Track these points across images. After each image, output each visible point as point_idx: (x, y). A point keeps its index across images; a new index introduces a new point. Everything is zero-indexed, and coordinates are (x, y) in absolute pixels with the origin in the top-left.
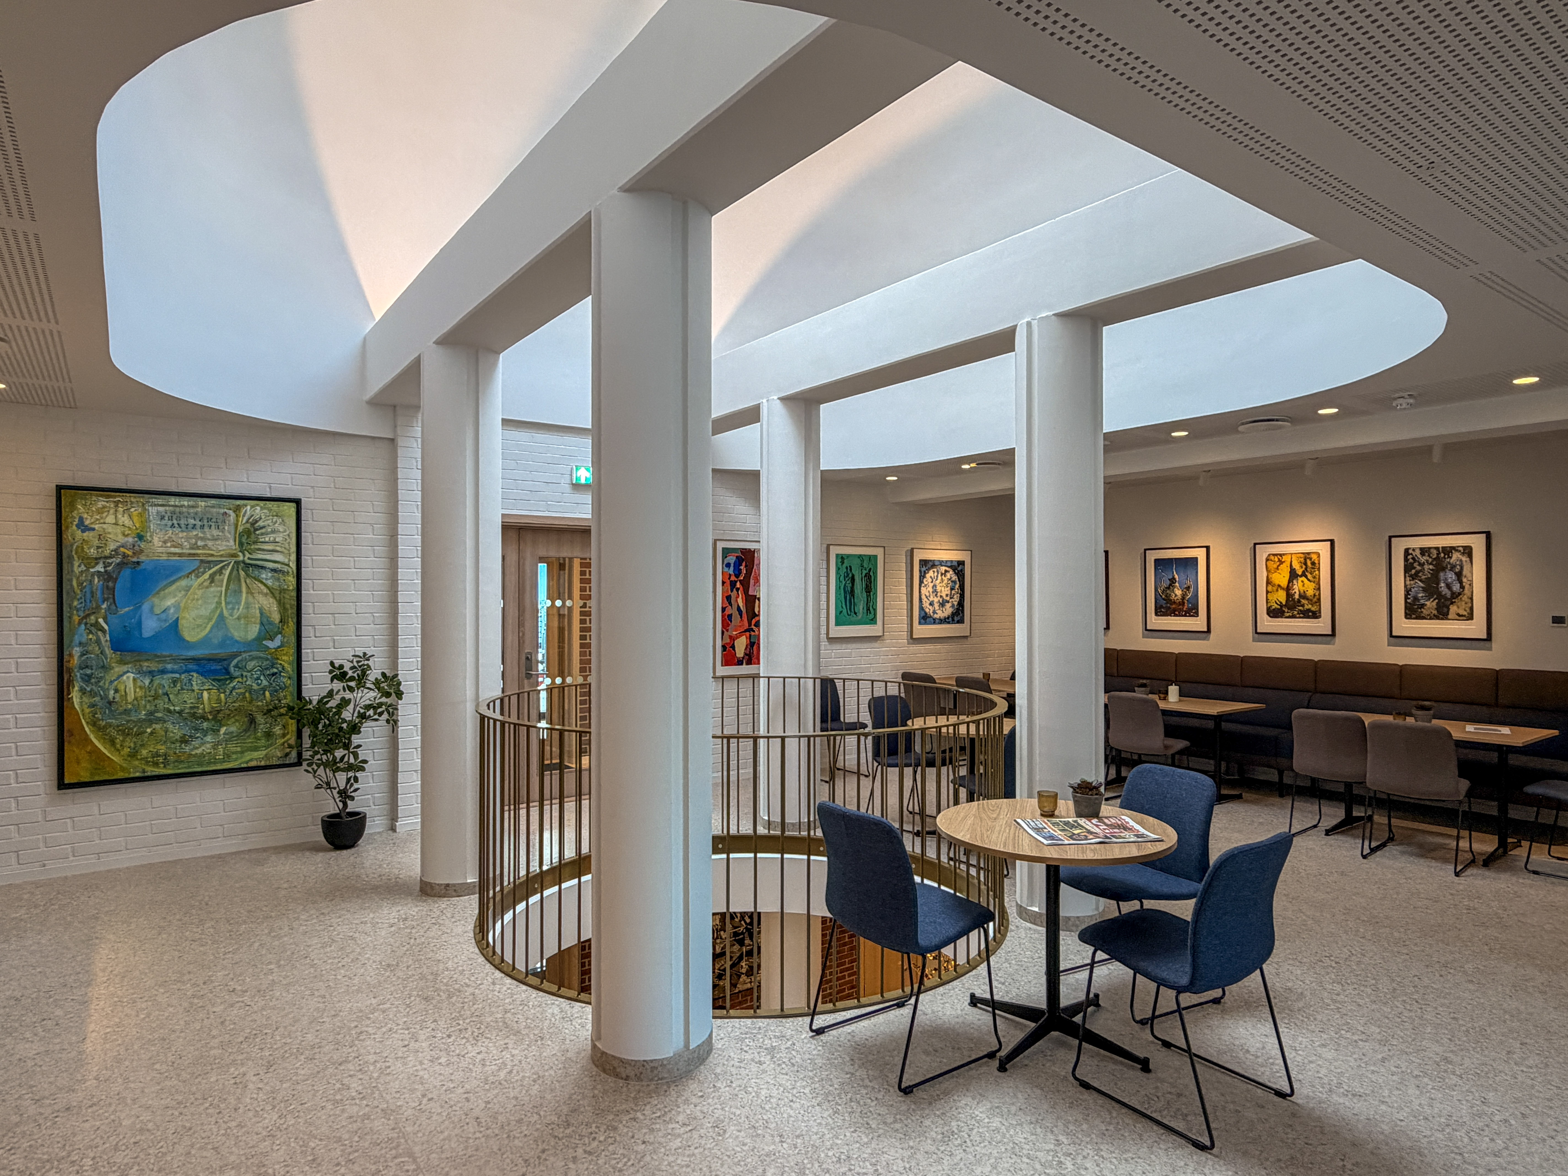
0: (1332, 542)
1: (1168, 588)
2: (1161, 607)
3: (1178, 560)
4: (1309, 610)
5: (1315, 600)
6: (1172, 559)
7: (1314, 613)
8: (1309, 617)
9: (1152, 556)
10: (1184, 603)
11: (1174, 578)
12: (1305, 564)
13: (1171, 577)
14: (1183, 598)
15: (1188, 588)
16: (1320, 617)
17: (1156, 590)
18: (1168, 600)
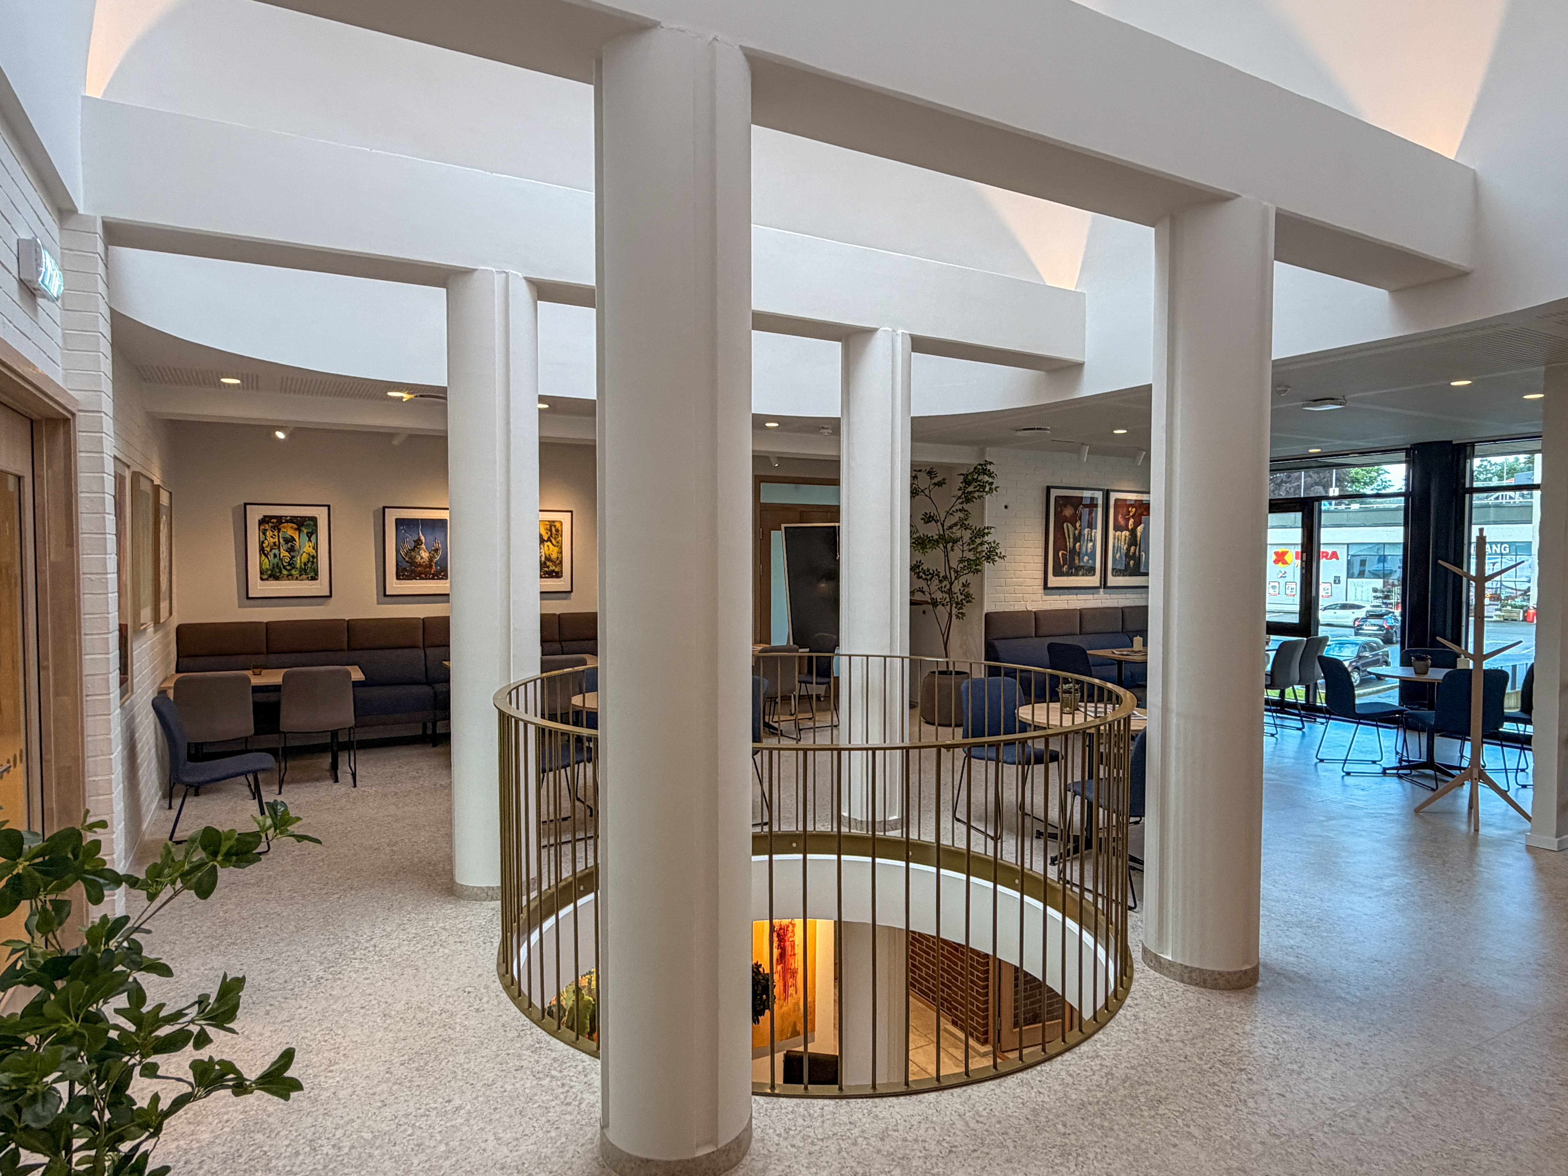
0: (571, 512)
1: (413, 550)
2: (405, 570)
3: (424, 521)
4: (553, 571)
5: (558, 562)
6: (418, 520)
7: (557, 573)
8: (552, 577)
9: (392, 516)
10: (431, 566)
11: (419, 539)
12: (551, 531)
13: (416, 539)
14: (431, 559)
15: (436, 550)
16: (561, 576)
17: (397, 551)
18: (412, 562)
